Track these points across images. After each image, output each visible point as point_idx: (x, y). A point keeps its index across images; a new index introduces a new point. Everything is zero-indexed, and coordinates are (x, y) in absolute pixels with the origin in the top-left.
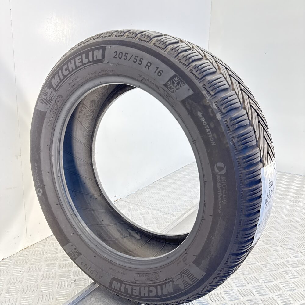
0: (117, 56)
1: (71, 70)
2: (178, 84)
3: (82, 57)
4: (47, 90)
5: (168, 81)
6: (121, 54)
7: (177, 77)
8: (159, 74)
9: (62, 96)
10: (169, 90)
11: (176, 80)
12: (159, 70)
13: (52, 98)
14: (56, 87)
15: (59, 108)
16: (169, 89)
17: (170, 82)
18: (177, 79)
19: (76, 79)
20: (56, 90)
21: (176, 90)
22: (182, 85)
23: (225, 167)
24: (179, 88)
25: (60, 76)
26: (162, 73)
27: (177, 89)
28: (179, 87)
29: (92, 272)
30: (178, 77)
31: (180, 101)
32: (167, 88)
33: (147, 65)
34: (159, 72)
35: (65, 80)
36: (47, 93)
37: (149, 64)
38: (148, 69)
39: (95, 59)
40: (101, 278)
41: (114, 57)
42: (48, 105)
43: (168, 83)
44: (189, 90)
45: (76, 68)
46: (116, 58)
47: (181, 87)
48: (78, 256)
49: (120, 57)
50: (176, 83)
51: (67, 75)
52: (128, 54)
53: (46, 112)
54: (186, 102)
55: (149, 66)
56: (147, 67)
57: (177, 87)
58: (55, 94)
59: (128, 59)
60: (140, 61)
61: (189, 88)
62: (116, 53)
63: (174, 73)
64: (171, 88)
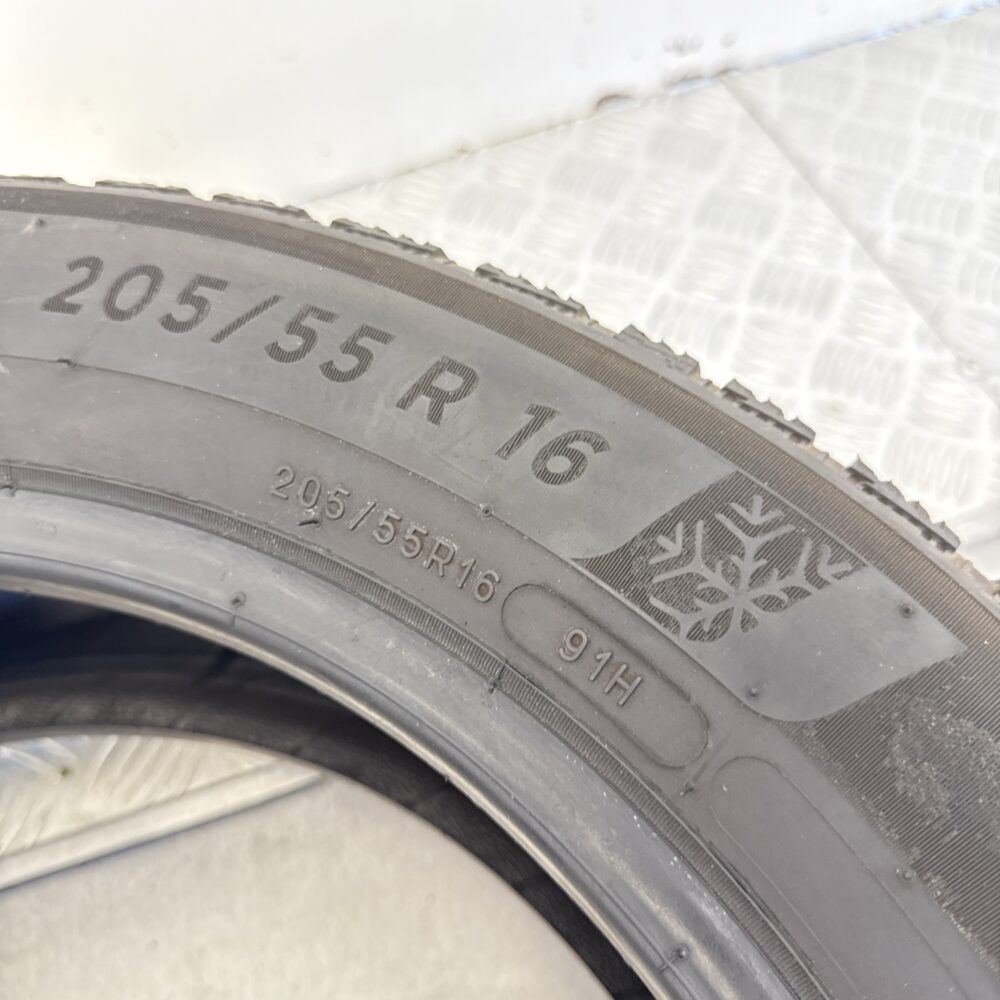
0: (92, 297)
2: (779, 555)
5: (664, 526)
6: (143, 281)
7: (758, 501)
8: (559, 464)
10: (661, 617)
11: (756, 519)
12: (560, 433)
16: (655, 602)
17: (689, 532)
18: (764, 512)
21: (757, 612)
22: (825, 571)
24: (795, 593)
26: (593, 458)
27: (770, 603)
28: (798, 578)
30: (770, 503)
31: (795, 732)
32: (640, 598)
33: (424, 386)
34: (560, 447)
37: (449, 382)
38: (435, 416)
41: (56, 304)
43: (662, 540)
46: (73, 309)
49: (123, 301)
50: (752, 544)
52: (219, 285)
54: (891, 731)
55: (440, 398)
56: (424, 402)
57: (774, 586)
59: (211, 324)
60: (350, 347)
61: (909, 599)
62: (83, 272)
63: (719, 469)
64: (684, 591)
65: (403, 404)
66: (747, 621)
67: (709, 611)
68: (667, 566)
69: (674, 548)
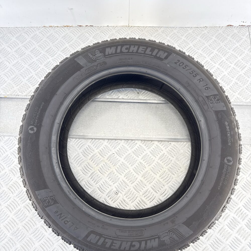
0: (178, 63)
1: (131, 51)
2: (218, 100)
3: (147, 48)
4: (98, 52)
5: (212, 96)
6: (182, 64)
7: (218, 96)
8: (207, 89)
9: (106, 64)
10: (209, 101)
11: (218, 97)
12: (208, 86)
13: (97, 61)
14: (107, 55)
15: (96, 70)
16: (209, 100)
17: (213, 96)
19: (129, 59)
20: (106, 57)
22: (220, 102)
23: (233, 161)
24: (218, 103)
25: (117, 50)
26: (209, 89)
27: (216, 103)
28: (218, 102)
29: (66, 222)
30: (219, 96)
31: (214, 111)
32: (208, 99)
33: (200, 80)
34: (207, 88)
35: (120, 55)
36: (96, 54)
37: (201, 80)
38: (199, 82)
39: (158, 55)
40: (76, 229)
41: (175, 63)
42: (89, 63)
43: (211, 96)
44: (224, 106)
45: (137, 52)
46: (176, 64)
47: (219, 102)
48: (54, 204)
49: (180, 65)
50: (217, 99)
51: (125, 53)
52: (188, 66)
53: (84, 67)
54: (219, 113)
55: (200, 81)
56: (199, 81)
57: (217, 102)
58: (103, 59)
59: (186, 69)
60: (195, 75)
61: (225, 106)
62: (178, 61)
63: (217, 93)
64: (211, 100)
65: (198, 80)
66: (214, 103)
67: (212, 102)
68: (211, 98)
69: (212, 97)
